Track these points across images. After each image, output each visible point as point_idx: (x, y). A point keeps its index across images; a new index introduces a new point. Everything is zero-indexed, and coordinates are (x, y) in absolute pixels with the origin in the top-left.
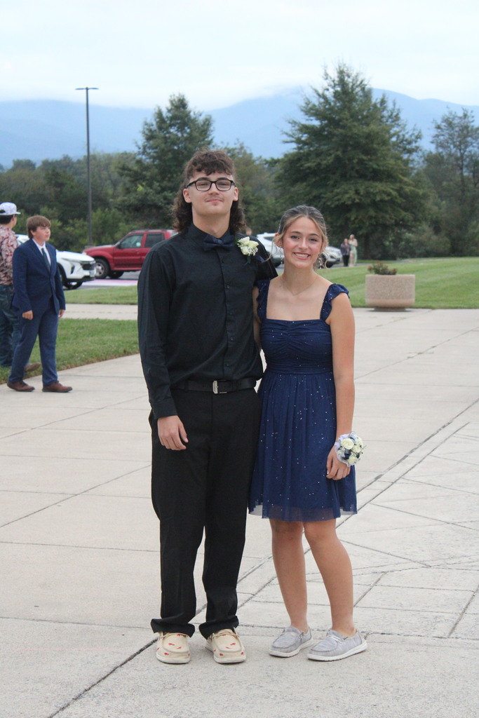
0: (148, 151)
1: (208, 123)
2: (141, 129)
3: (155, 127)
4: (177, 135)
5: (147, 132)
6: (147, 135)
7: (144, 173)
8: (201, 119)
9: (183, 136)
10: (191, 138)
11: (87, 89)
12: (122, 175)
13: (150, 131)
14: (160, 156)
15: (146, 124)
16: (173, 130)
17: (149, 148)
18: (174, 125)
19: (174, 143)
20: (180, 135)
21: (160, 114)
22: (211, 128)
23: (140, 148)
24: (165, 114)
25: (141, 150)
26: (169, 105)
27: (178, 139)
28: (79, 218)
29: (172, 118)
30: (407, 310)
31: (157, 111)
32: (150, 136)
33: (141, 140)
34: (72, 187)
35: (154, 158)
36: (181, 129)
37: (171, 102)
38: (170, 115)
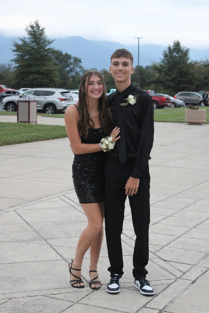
0: (165, 61)
1: (187, 51)
2: (162, 53)
3: (167, 53)
4: (175, 55)
5: (165, 54)
7: (163, 69)
8: (185, 49)
9: (178, 56)
10: (181, 57)
11: (139, 38)
12: (155, 70)
13: (166, 54)
14: (169, 63)
15: (164, 51)
16: (174, 54)
17: (165, 60)
18: (175, 52)
19: (174, 59)
20: (177, 55)
21: (169, 48)
22: (189, 53)
23: (161, 60)
24: (172, 48)
25: (162, 61)
26: (173, 44)
27: (176, 57)
28: (147, 86)
29: (174, 49)
30: (202, 124)
31: (169, 46)
32: (166, 56)
33: (162, 57)
34: (146, 75)
35: (167, 64)
36: (178, 53)
37: (174, 43)
38: (173, 48)
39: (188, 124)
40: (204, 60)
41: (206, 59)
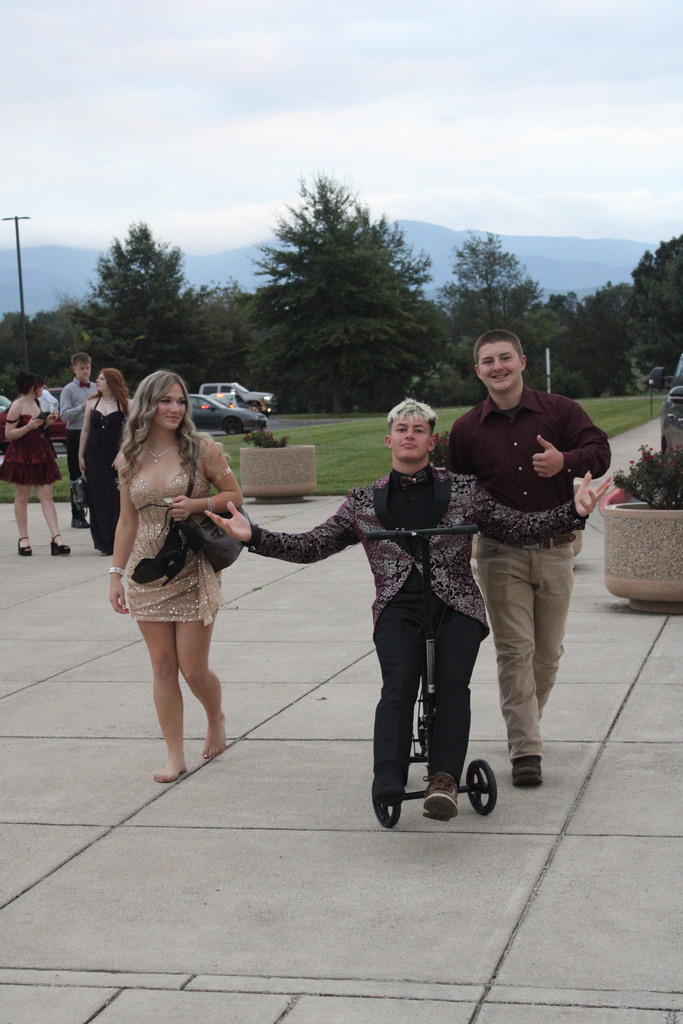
0: (107, 292)
1: (176, 257)
2: (96, 267)
3: (112, 264)
4: (139, 272)
5: (103, 270)
6: (102, 273)
7: (101, 318)
8: (169, 251)
9: (147, 273)
10: (156, 276)
11: (16, 219)
12: (74, 322)
13: (107, 268)
14: (121, 295)
15: (102, 260)
16: (135, 267)
17: (107, 289)
18: (136, 260)
19: (136, 282)
20: (143, 272)
21: (118, 249)
22: (181, 262)
23: (95, 290)
24: (124, 247)
25: (97, 292)
26: (128, 237)
27: (141, 276)
29: (134, 251)
30: (305, 498)
31: (114, 244)
32: (107, 273)
33: (97, 280)
35: (113, 301)
36: (145, 263)
37: (132, 233)
38: (130, 248)
39: (253, 500)
40: (223, 285)
41: (229, 280)
